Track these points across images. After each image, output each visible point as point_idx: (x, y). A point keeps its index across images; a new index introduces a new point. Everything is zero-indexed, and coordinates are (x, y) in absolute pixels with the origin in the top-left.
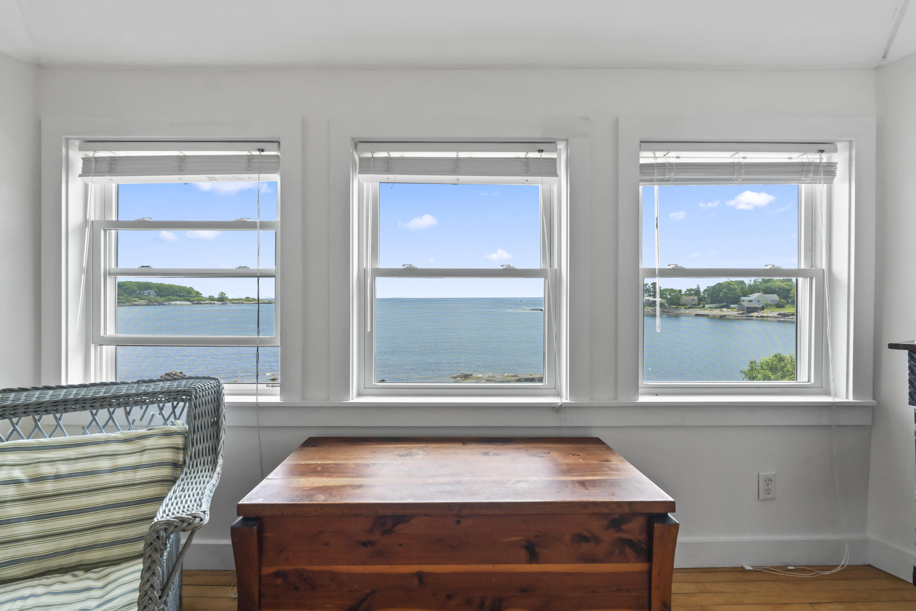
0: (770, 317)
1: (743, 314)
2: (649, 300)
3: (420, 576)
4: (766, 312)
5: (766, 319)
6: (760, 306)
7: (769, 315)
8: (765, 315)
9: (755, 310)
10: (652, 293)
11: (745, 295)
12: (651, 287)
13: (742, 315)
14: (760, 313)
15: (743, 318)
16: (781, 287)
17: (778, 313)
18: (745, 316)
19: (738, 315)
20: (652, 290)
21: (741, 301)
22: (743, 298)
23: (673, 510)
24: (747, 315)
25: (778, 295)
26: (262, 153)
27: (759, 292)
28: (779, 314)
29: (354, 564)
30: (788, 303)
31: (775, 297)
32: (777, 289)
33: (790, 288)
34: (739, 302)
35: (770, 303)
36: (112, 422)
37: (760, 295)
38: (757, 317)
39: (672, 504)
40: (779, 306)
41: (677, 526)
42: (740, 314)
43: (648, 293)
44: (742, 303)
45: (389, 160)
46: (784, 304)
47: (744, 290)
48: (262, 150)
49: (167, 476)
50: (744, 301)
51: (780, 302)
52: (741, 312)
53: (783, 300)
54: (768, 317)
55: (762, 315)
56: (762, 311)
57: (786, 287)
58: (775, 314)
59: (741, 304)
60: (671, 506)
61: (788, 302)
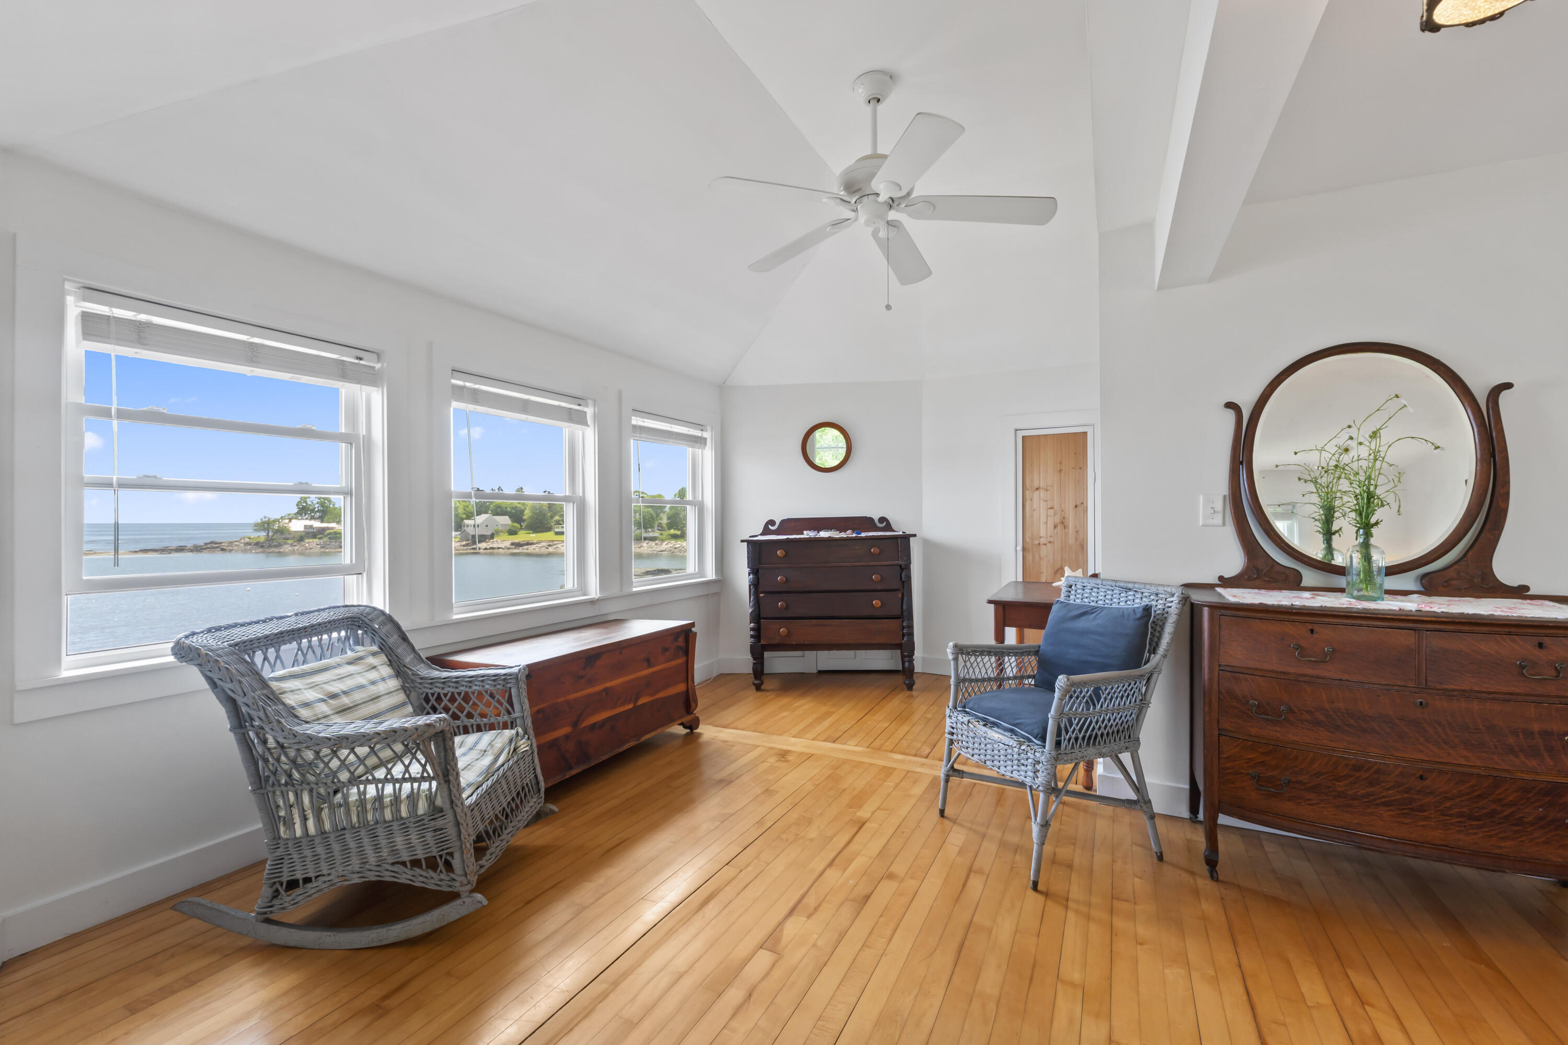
0: (501, 548)
1: (467, 545)
2: (311, 527)
3: (606, 690)
4: (497, 541)
5: (496, 551)
6: (489, 533)
7: (500, 546)
8: (495, 546)
9: (483, 538)
10: (318, 514)
11: (468, 518)
12: (315, 502)
13: (466, 548)
14: (488, 543)
15: (468, 551)
16: (514, 506)
17: (510, 542)
18: (471, 549)
19: (461, 547)
20: (318, 507)
21: (464, 526)
22: (466, 522)
23: (694, 626)
24: (473, 547)
25: (510, 517)
26: (361, 362)
27: (486, 513)
28: (512, 544)
29: (576, 692)
30: (521, 529)
31: (505, 520)
32: (509, 509)
33: (523, 508)
34: (461, 527)
35: (500, 528)
36: (312, 653)
37: (488, 517)
38: (486, 549)
39: (694, 623)
40: (512, 532)
41: (696, 633)
42: (464, 546)
43: (310, 513)
44: (466, 528)
45: (475, 391)
46: (517, 530)
47: (467, 509)
48: (361, 359)
49: (395, 686)
50: (468, 526)
51: (513, 526)
52: (464, 543)
53: (516, 524)
54: (499, 548)
55: (491, 546)
56: (491, 541)
57: (519, 505)
58: (507, 544)
59: (465, 531)
60: (693, 625)
61: (521, 526)
